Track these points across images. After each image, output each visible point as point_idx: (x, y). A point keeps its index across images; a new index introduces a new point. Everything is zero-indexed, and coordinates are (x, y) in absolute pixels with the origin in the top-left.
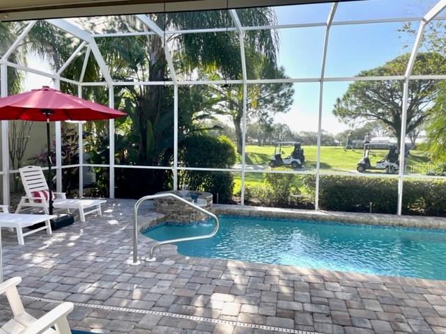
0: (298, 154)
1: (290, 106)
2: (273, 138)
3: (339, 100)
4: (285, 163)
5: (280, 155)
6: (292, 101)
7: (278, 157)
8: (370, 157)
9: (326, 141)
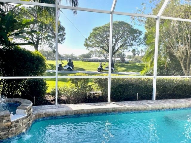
0: (70, 64)
1: (64, 41)
2: (51, 57)
3: (86, 39)
4: (64, 69)
5: (61, 65)
6: (65, 38)
7: (60, 65)
8: (102, 65)
9: (74, 58)
